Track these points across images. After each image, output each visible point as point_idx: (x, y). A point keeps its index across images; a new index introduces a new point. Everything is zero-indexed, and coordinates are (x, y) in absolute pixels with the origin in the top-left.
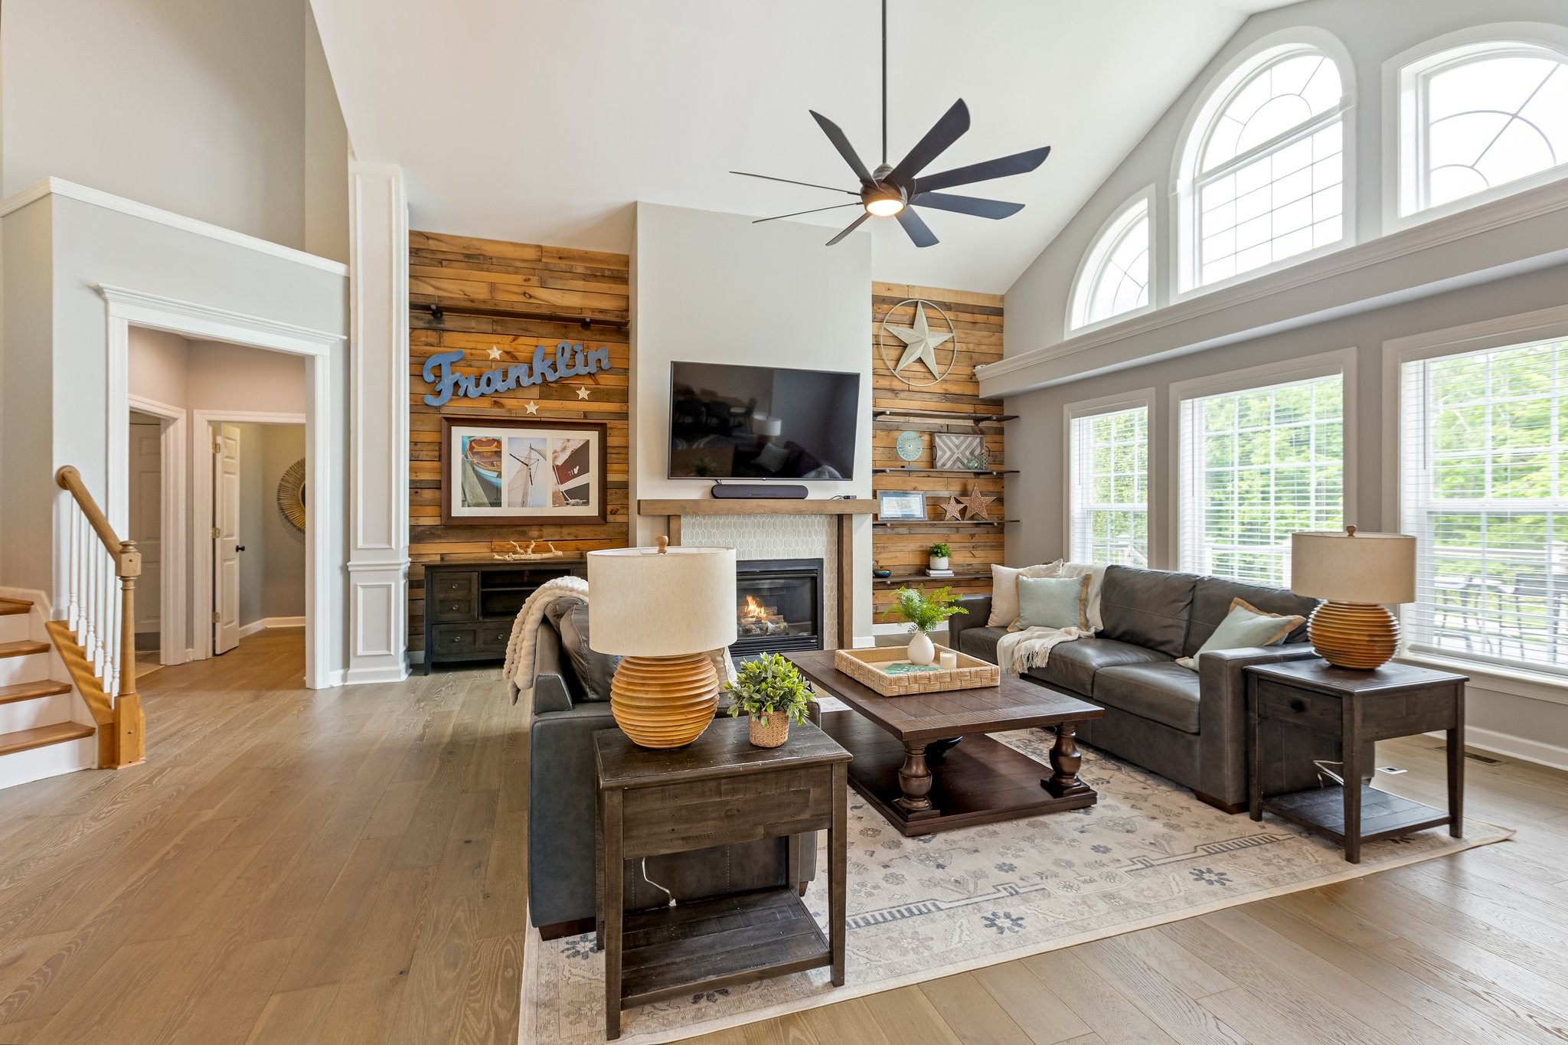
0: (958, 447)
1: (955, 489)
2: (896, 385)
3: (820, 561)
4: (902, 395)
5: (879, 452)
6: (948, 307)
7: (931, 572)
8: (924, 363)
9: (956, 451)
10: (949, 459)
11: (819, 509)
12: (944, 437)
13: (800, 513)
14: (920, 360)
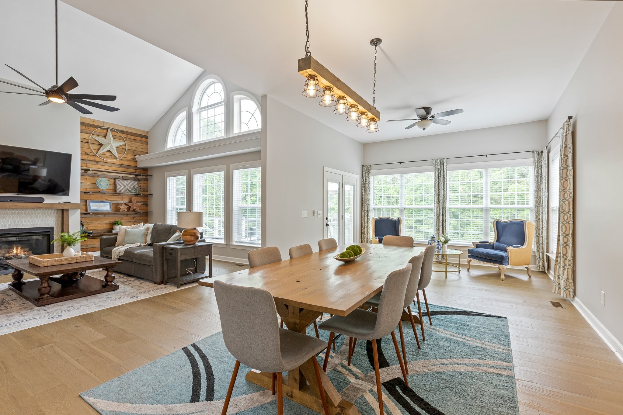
0: (127, 185)
1: (126, 200)
2: (97, 159)
3: (52, 228)
4: (101, 164)
5: (89, 185)
6: (123, 132)
7: (113, 231)
8: (111, 152)
9: (126, 186)
10: (123, 189)
11: (50, 207)
12: (121, 181)
14: (109, 151)
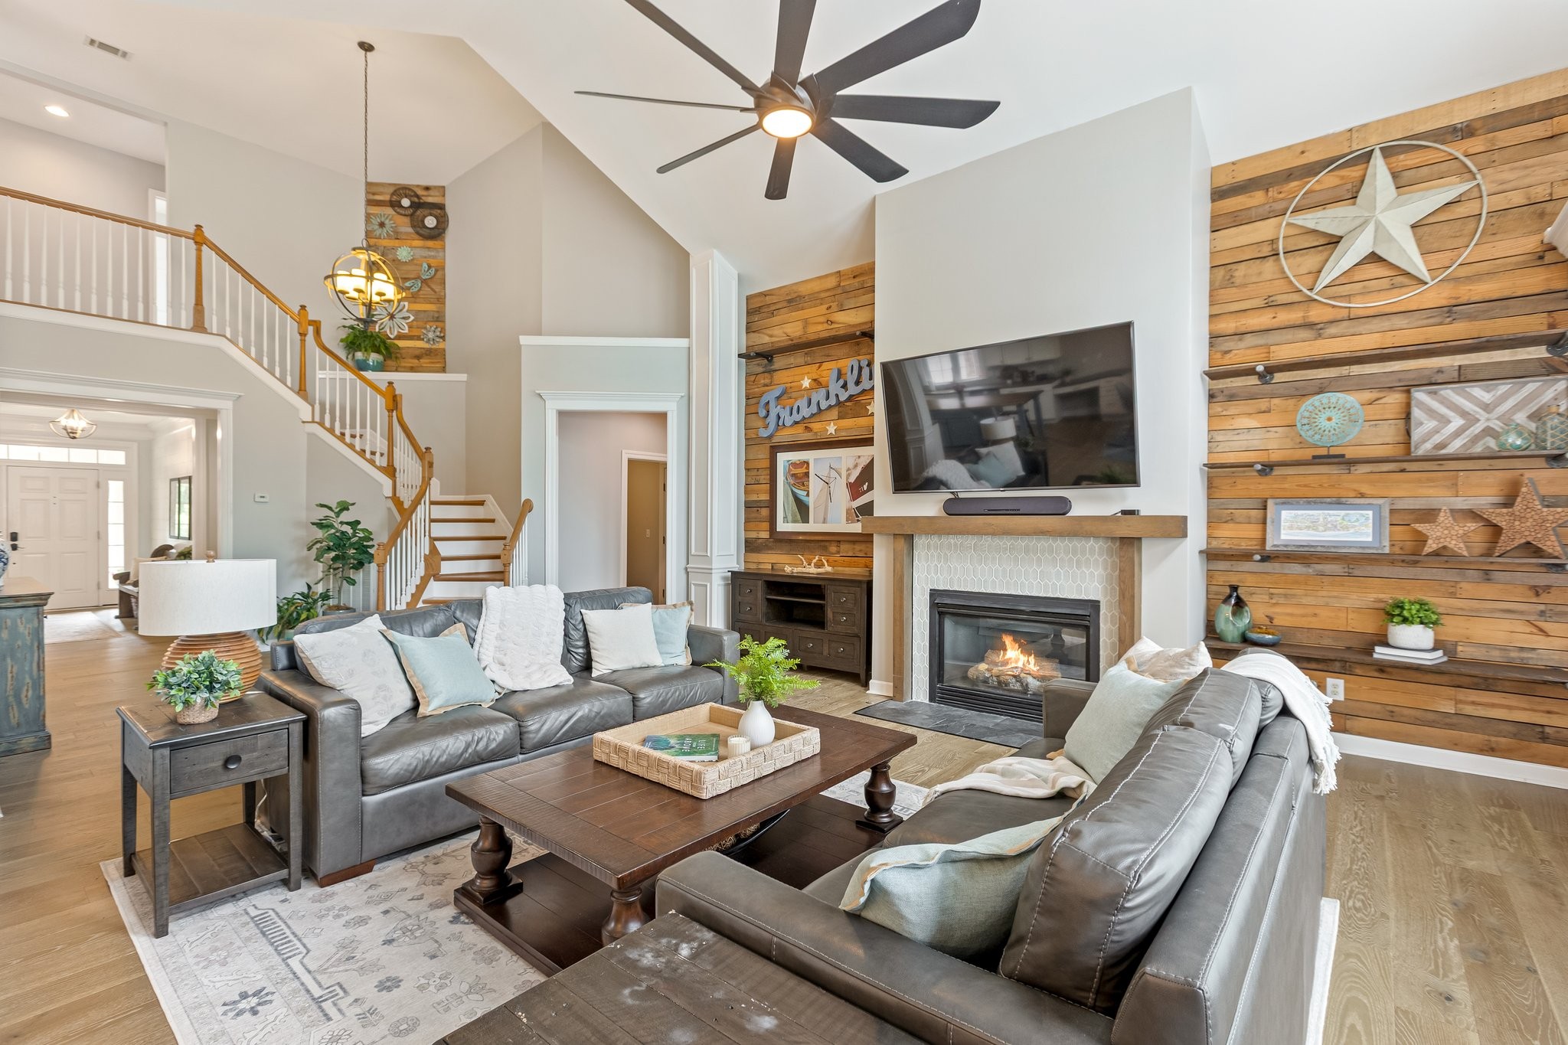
0: (1487, 408)
1: (1482, 493)
2: (1315, 314)
3: (1095, 605)
4: (1333, 330)
5: (1277, 435)
6: (1466, 131)
7: (1378, 649)
8: (1385, 260)
9: (1482, 415)
10: (1458, 433)
12: (1448, 392)
13: (1061, 534)
14: (1374, 258)
